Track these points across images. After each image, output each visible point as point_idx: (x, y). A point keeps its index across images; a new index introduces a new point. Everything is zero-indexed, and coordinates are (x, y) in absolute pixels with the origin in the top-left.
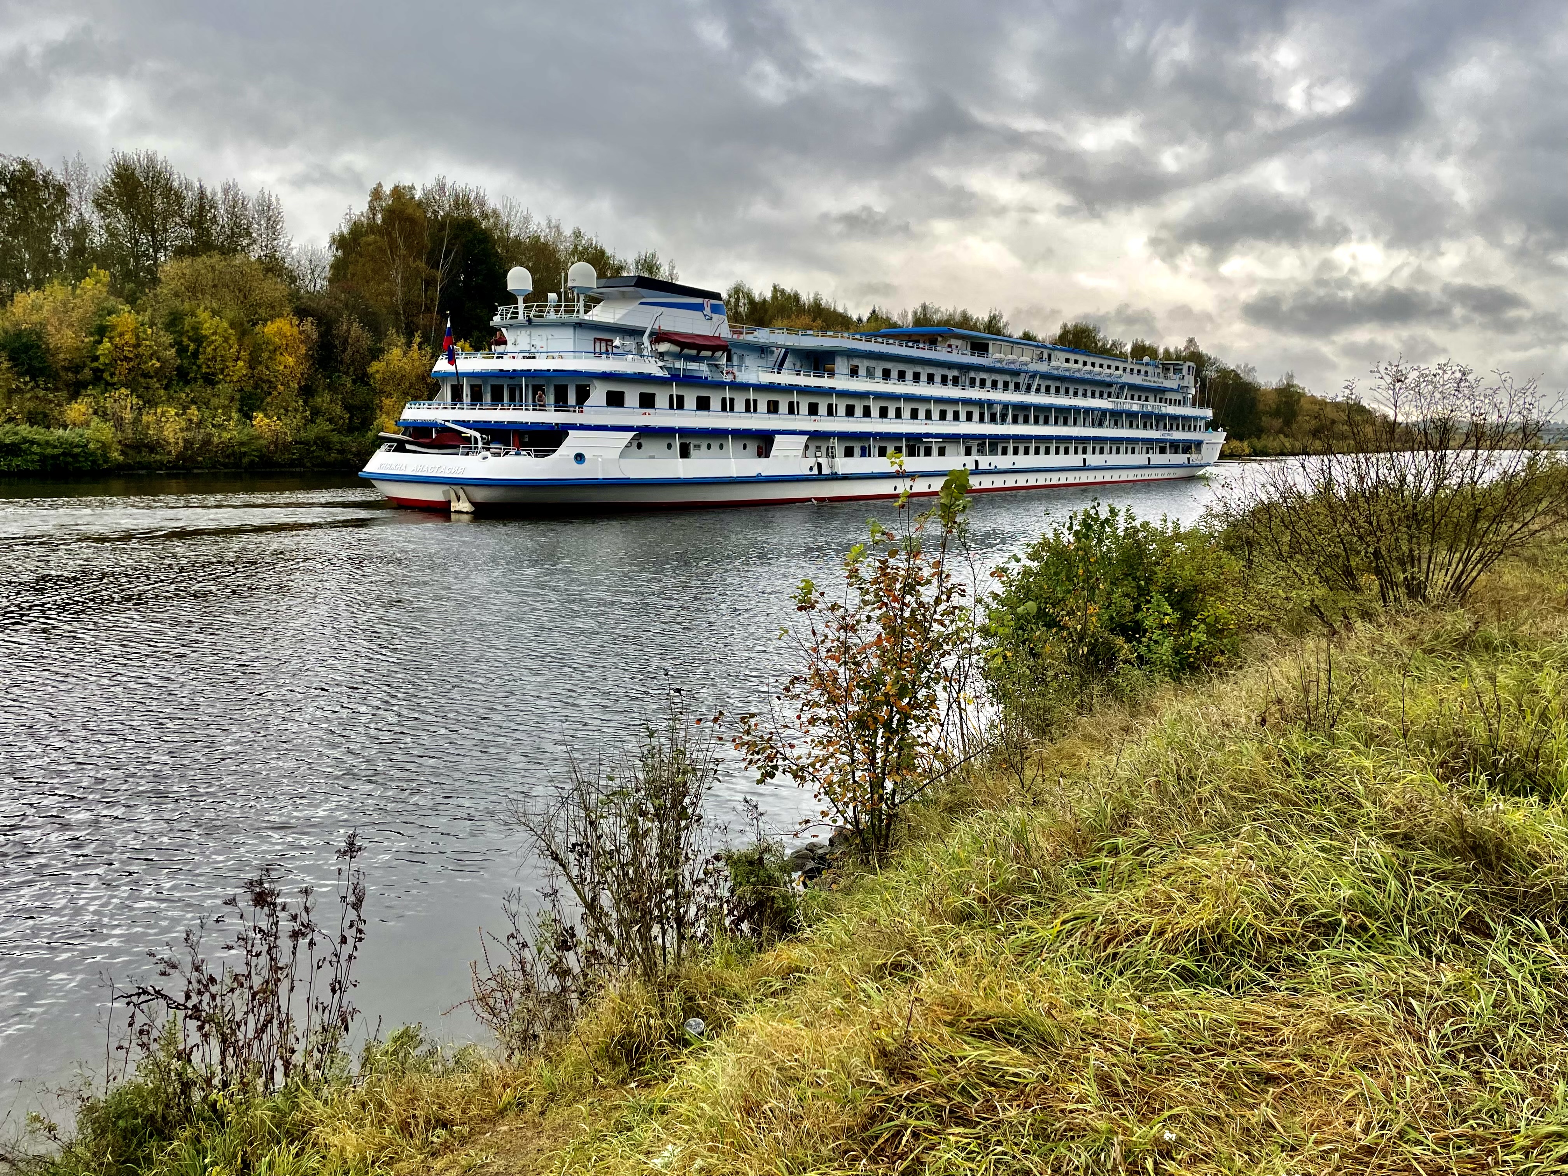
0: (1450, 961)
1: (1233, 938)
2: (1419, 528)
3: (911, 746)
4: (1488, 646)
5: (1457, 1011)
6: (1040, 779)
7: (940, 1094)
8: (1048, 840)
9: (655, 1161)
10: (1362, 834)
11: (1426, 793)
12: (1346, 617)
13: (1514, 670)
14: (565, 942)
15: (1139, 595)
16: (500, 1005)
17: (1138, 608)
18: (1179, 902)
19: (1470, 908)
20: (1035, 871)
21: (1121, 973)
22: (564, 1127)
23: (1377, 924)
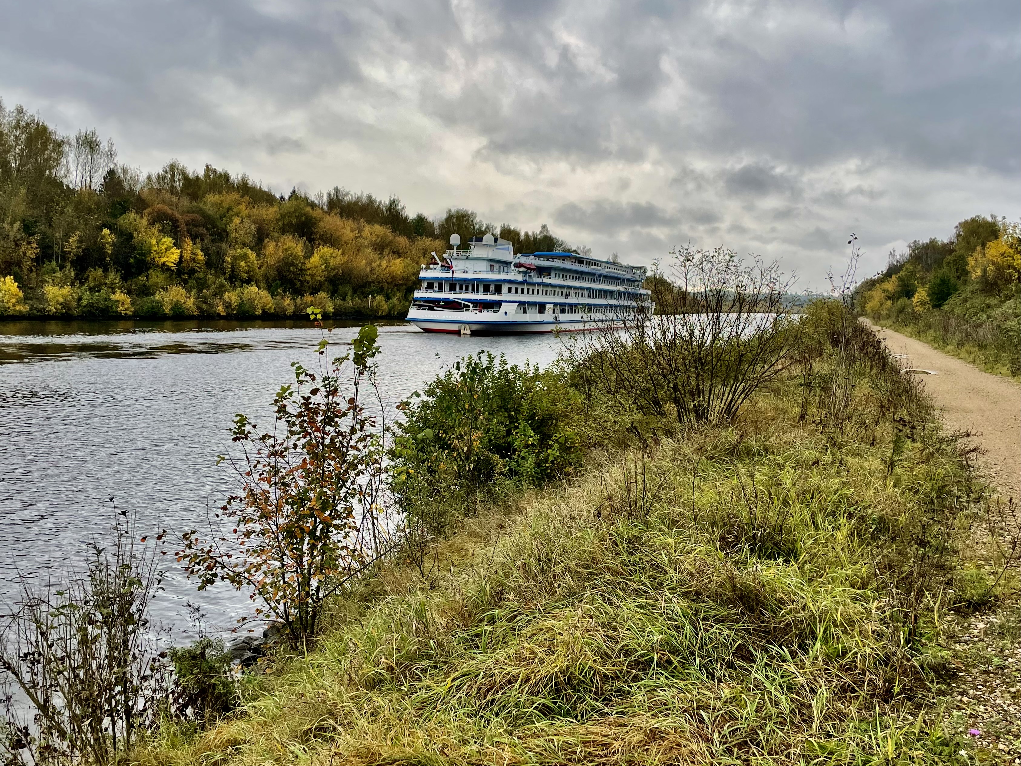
0: (726, 681)
1: (579, 679)
2: (703, 368)
3: (333, 550)
4: (749, 453)
5: (733, 718)
8: (442, 616)
10: (667, 593)
11: (709, 561)
12: (655, 435)
13: (766, 470)
15: (510, 423)
18: (540, 655)
19: (739, 642)
20: (432, 642)
21: (497, 715)
23: (678, 659)
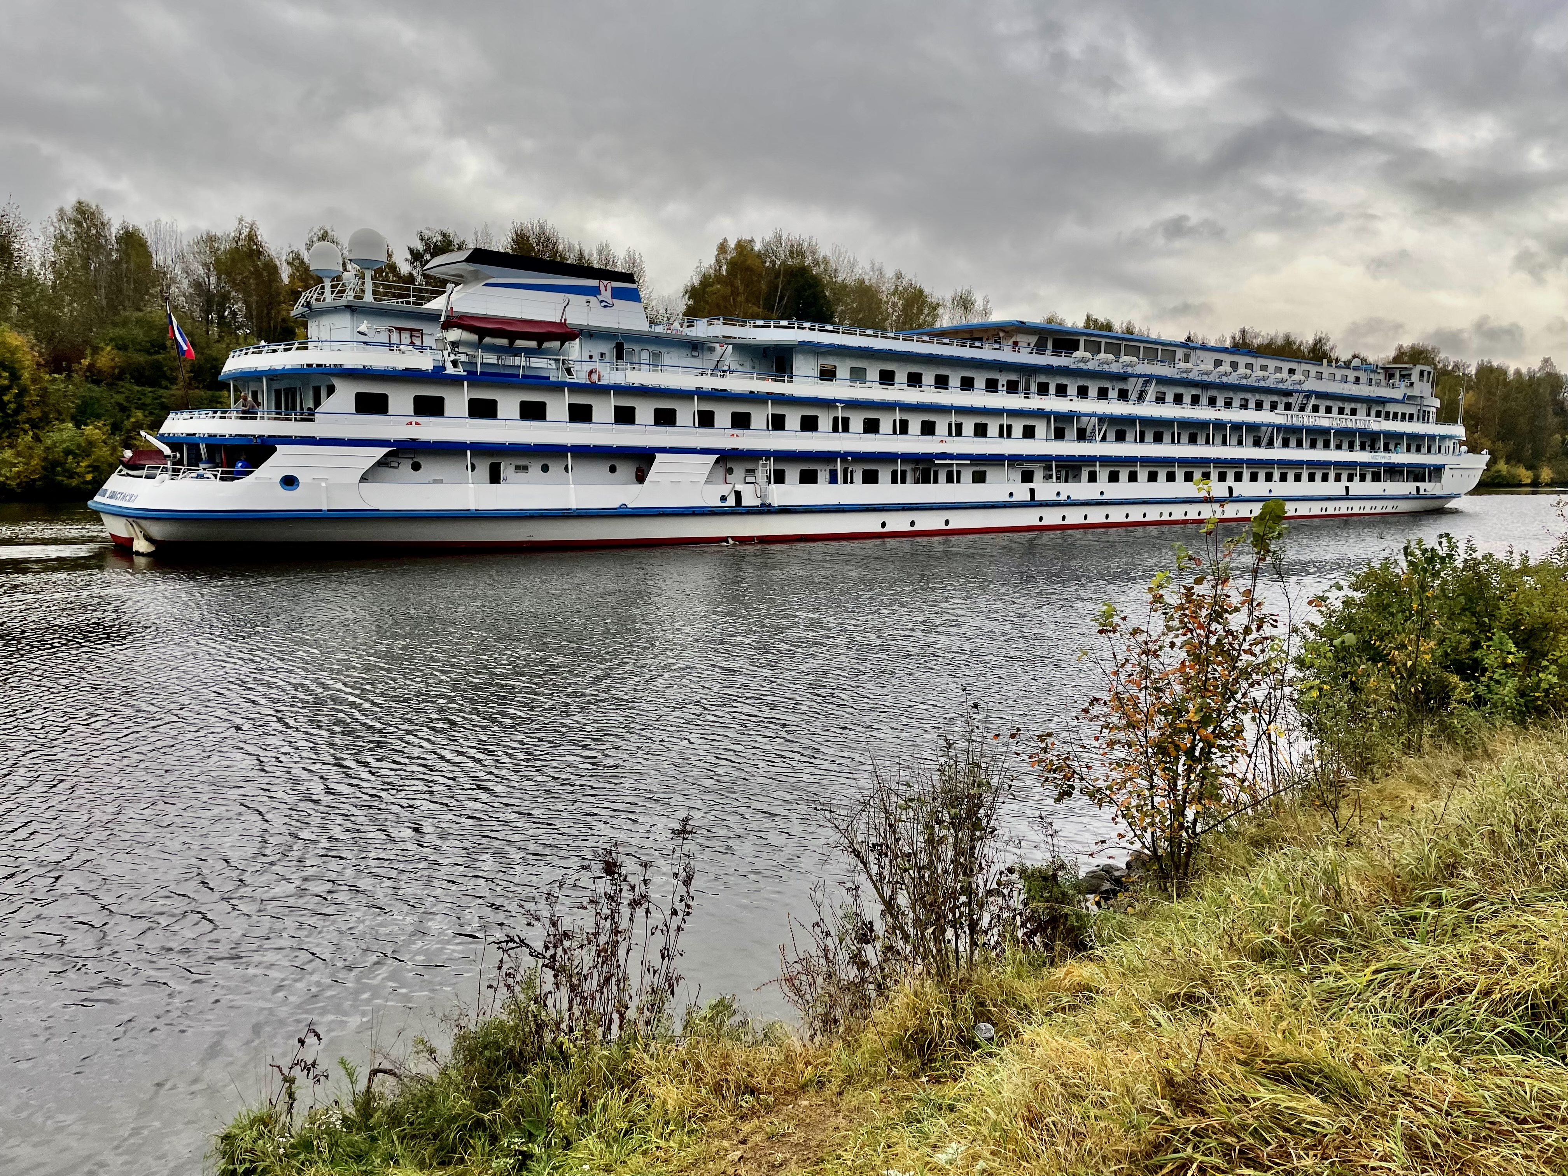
3: (1216, 776)
6: (1357, 820)
7: (1231, 1133)
8: (1362, 884)
9: (940, 1156)
14: (865, 935)
15: (1480, 632)
16: (805, 988)
17: (1476, 645)
18: (1510, 962)
20: (1346, 916)
21: (1439, 1032)
22: (859, 1110)
